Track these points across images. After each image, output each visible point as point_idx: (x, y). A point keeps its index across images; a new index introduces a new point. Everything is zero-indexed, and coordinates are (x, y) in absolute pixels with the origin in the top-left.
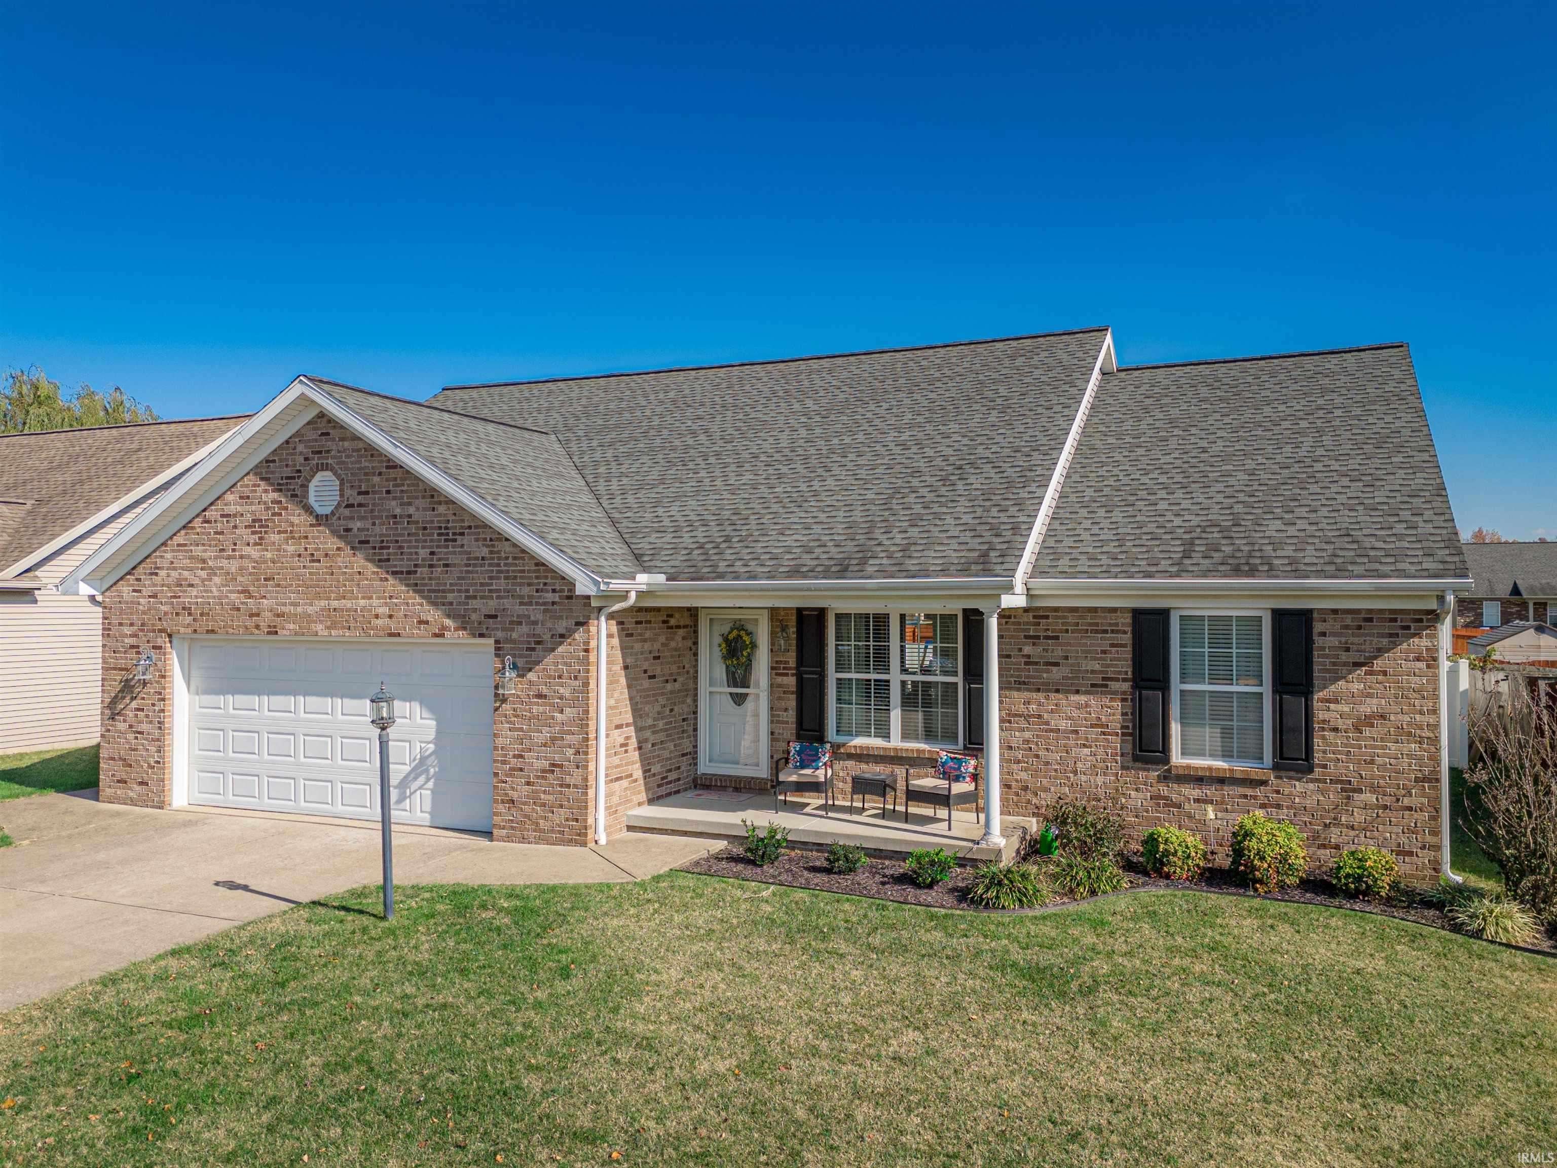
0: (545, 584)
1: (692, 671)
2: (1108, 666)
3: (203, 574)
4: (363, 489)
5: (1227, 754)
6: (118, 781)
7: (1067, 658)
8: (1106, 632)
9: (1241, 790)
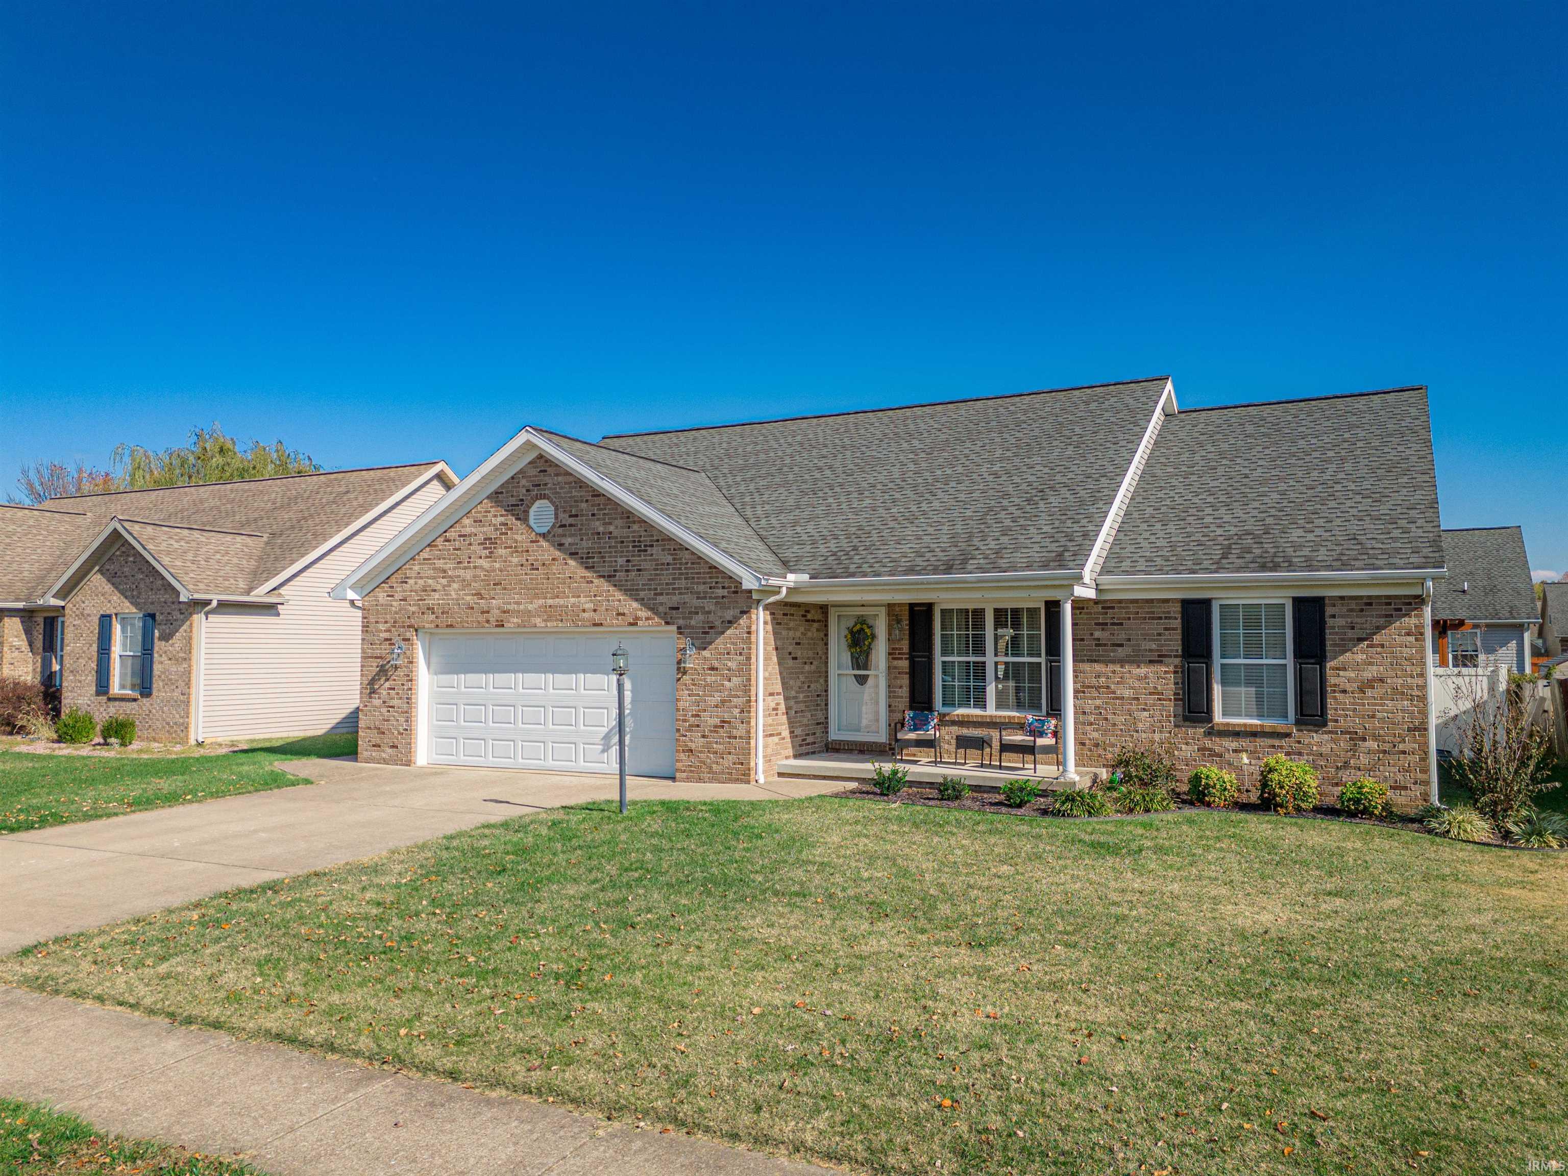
0: (717, 583)
1: (823, 657)
2: (1162, 645)
3: (444, 581)
4: (573, 513)
5: (1260, 716)
6: (374, 746)
7: (1129, 640)
8: (1160, 618)
9: (1269, 741)
